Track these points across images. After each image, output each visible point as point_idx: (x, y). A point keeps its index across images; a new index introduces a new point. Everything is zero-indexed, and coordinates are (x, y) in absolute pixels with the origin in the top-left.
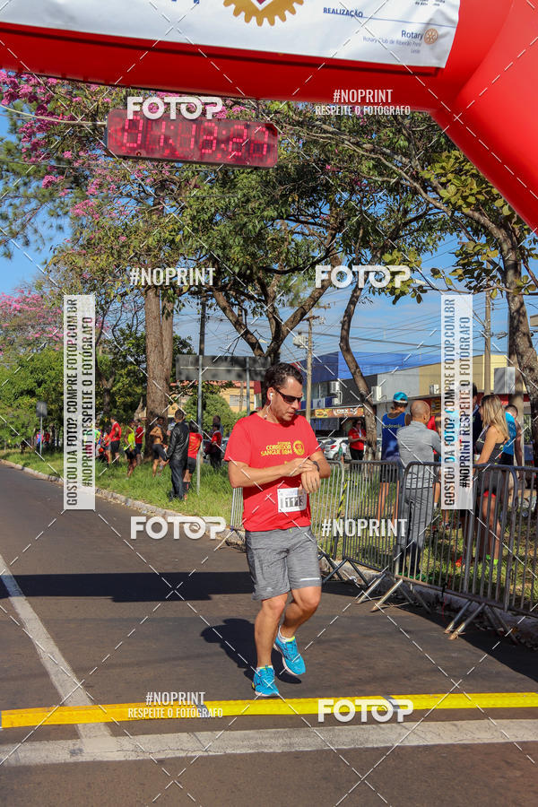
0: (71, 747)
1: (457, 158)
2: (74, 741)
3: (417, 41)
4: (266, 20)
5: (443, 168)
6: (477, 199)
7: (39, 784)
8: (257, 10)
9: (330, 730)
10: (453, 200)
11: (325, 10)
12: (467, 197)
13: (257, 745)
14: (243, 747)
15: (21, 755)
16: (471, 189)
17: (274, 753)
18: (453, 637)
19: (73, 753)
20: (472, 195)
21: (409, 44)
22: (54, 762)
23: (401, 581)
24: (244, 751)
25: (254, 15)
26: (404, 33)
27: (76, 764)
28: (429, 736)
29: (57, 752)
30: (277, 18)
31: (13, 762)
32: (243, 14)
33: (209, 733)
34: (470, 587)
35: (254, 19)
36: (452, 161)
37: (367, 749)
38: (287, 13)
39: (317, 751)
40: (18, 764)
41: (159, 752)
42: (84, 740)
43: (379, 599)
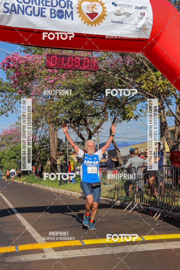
0: (42, 255)
1: (146, 76)
2: (43, 253)
3: (140, 30)
4: (94, 25)
5: (141, 79)
6: (152, 88)
7: (34, 266)
8: (91, 22)
9: (124, 247)
10: (145, 88)
11: (112, 22)
12: (149, 87)
13: (102, 252)
14: (98, 253)
15: (27, 258)
16: (151, 85)
17: (108, 254)
18: (156, 219)
19: (43, 257)
20: (151, 86)
21: (138, 31)
22: (38, 260)
23: (137, 204)
24: (98, 254)
25: (90, 23)
26: (136, 28)
27: (45, 260)
28: (156, 247)
29: (38, 257)
30: (97, 24)
31: (24, 260)
32: (87, 23)
33: (86, 249)
34: (160, 204)
35: (90, 24)
36: (144, 76)
37: (137, 252)
38: (100, 22)
39: (122, 253)
40: (26, 261)
41: (71, 255)
42: (46, 253)
43: (130, 210)
